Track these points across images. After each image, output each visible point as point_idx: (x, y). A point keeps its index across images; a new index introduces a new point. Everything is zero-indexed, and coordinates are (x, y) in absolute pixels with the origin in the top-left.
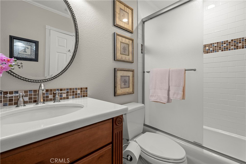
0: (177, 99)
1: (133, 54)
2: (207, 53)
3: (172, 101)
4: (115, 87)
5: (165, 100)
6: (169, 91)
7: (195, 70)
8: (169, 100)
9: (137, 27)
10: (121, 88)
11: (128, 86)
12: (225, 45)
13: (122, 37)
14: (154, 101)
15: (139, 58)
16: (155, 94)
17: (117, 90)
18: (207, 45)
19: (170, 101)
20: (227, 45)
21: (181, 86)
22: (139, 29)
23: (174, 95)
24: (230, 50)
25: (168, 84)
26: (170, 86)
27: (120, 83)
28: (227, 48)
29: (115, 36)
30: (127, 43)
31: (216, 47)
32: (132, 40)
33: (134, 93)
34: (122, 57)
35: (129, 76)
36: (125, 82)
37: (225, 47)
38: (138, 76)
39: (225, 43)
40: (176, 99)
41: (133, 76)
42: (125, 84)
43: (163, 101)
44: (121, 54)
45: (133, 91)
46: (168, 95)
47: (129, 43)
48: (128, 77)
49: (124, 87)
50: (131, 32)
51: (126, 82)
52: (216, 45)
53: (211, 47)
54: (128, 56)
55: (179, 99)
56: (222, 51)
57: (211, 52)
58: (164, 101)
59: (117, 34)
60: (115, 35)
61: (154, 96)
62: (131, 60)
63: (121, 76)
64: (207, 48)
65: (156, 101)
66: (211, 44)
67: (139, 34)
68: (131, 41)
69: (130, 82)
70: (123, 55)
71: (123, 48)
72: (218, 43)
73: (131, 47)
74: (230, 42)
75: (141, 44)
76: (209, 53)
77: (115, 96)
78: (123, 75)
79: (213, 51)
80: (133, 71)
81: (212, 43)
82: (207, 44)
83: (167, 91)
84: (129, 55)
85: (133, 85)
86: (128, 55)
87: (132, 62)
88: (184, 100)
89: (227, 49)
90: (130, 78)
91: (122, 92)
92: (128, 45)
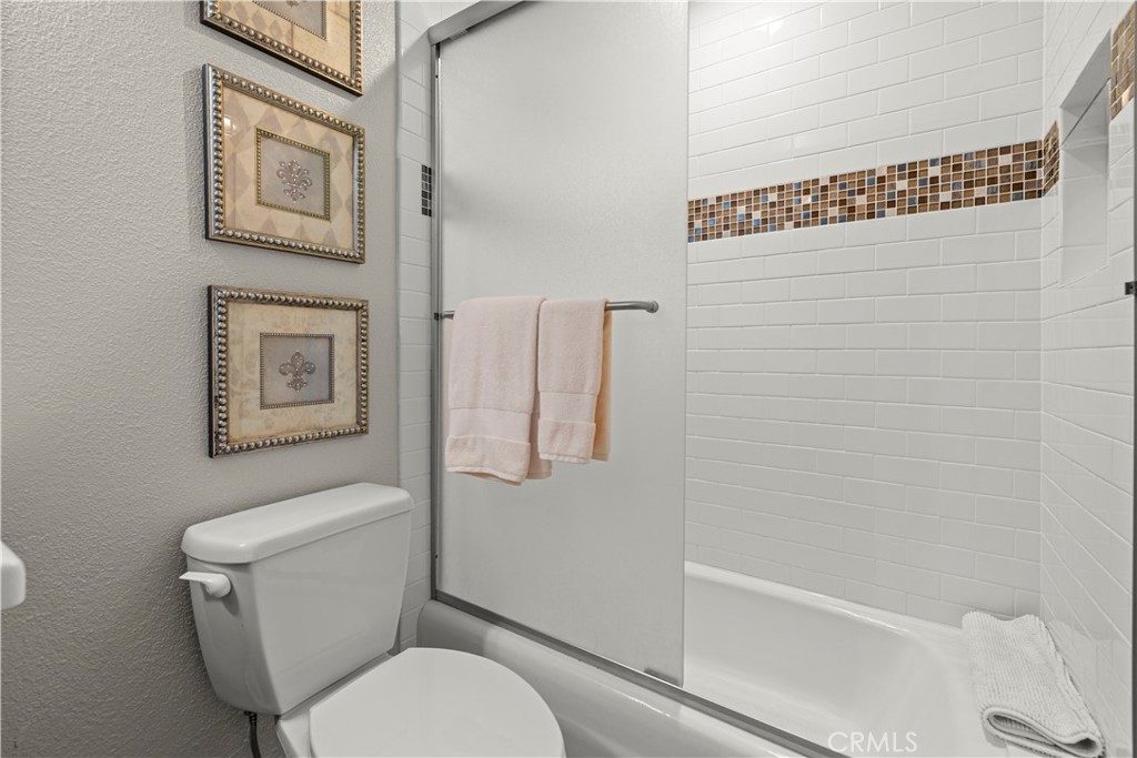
0: (567, 459)
1: (361, 211)
2: (741, 233)
3: (553, 471)
4: (213, 401)
5: (514, 466)
6: (534, 417)
7: (652, 308)
8: (534, 467)
9: (395, 69)
10: (263, 406)
11: (325, 395)
12: (808, 200)
13: (268, 106)
14: (468, 469)
15: (403, 239)
16: (472, 436)
17: (233, 416)
18: (741, 194)
19: (544, 470)
20: (815, 198)
21: (586, 391)
22: (405, 84)
23: (553, 437)
24: (824, 222)
25: (533, 380)
26: (540, 388)
27: (257, 377)
28: (815, 214)
29: (211, 90)
30: (315, 143)
31: (773, 205)
32: (356, 136)
33: (366, 432)
34: (269, 223)
35: (330, 339)
36: (300, 371)
37: (806, 207)
38: (398, 337)
39: (807, 192)
40: (561, 458)
41: (362, 338)
42: (296, 384)
43: (505, 472)
44: (259, 203)
45: (358, 423)
46: (533, 438)
47: (326, 148)
48: (323, 345)
49: (290, 400)
50: (352, 91)
51: (310, 373)
52: (773, 197)
53: (756, 208)
54: (327, 223)
55: (575, 460)
56: (795, 227)
57: (757, 230)
58: (512, 473)
59: (223, 78)
60: (211, 82)
61: (469, 443)
62: (345, 244)
63: (264, 337)
64: (742, 210)
65: (477, 470)
66: (757, 192)
67: (405, 110)
68: (344, 142)
69: (337, 373)
70: (280, 213)
71: (277, 167)
72: (781, 188)
73: (348, 171)
74: (825, 188)
75: (425, 168)
76: (749, 232)
77: (211, 455)
78: (279, 331)
79: (765, 224)
80: (359, 309)
81: (760, 186)
82: (741, 191)
83: (524, 419)
84: (327, 217)
85: (362, 390)
86: (322, 213)
87: (357, 260)
88: (605, 459)
89: (814, 217)
90: (337, 346)
91: (269, 427)
92: (318, 160)
